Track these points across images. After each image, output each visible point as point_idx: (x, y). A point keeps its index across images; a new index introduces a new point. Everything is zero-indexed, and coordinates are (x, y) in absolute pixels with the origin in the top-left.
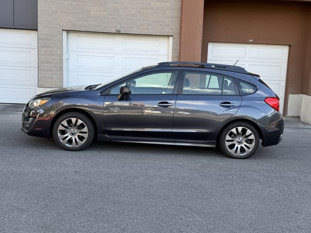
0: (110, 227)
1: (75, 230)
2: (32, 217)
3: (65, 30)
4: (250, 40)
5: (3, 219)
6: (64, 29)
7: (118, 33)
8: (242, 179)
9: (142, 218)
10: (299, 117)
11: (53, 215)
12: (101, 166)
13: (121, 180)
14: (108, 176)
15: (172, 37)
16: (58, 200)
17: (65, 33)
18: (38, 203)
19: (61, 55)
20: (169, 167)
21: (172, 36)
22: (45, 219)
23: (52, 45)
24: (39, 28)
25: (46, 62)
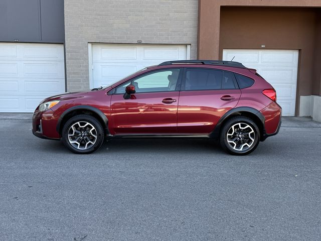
0: (170, 221)
1: (138, 224)
2: (95, 213)
3: (90, 43)
4: (262, 46)
5: (68, 217)
6: (89, 41)
7: (140, 44)
8: (277, 175)
9: (197, 212)
10: (310, 117)
11: (113, 211)
12: (142, 167)
13: (164, 179)
14: (152, 175)
15: (189, 46)
16: (113, 197)
17: (90, 45)
18: (96, 201)
19: (87, 66)
20: (205, 165)
21: (190, 44)
22: (108, 215)
23: (79, 57)
24: (66, 42)
25: (74, 73)
